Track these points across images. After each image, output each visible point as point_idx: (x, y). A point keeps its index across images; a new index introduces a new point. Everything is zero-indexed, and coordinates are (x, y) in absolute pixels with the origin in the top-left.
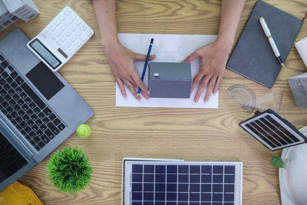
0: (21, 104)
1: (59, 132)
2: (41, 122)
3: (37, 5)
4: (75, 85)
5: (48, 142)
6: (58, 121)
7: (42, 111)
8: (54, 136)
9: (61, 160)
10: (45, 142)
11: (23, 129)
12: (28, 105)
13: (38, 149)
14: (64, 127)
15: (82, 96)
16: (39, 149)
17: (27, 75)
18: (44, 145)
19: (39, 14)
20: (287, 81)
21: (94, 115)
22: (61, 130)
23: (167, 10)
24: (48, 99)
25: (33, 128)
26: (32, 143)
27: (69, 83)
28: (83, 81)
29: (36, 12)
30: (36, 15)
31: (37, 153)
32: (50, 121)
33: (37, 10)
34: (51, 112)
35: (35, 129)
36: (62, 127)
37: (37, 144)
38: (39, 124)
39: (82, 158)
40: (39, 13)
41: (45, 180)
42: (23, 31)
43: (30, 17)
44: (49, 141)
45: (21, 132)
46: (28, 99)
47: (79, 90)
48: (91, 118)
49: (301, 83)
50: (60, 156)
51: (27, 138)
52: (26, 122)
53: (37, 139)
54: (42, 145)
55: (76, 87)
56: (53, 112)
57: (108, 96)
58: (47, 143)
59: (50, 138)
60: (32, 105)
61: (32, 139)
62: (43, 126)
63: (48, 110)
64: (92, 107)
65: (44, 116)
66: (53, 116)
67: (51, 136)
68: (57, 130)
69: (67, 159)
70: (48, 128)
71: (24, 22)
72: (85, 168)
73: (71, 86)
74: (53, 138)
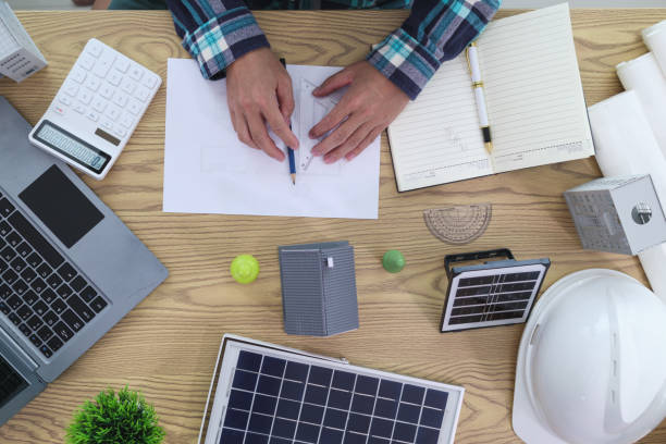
0: (8, 257)
1: (93, 316)
2: (54, 296)
3: (42, 46)
4: (128, 215)
5: (69, 338)
6: (90, 292)
7: (55, 271)
8: (83, 325)
9: (95, 421)
10: (63, 337)
11: (15, 312)
12: (24, 259)
13: (48, 354)
14: (104, 304)
15: (142, 237)
16: (51, 354)
17: (21, 196)
18: (62, 344)
19: (46, 67)
20: (562, 197)
21: (169, 276)
22: (98, 311)
23: (317, 56)
24: (69, 245)
25: (36, 308)
26: (35, 341)
27: (114, 211)
28: (143, 206)
29: (41, 62)
30: (41, 67)
31: (46, 361)
32: (74, 292)
33: (42, 58)
34: (74, 273)
35: (40, 311)
36: (101, 304)
37: (45, 343)
38: (49, 299)
39: (140, 411)
40: (47, 62)
41: (65, 419)
42: (11, 103)
43: (28, 73)
44: (71, 335)
45: (10, 317)
46: (23, 248)
47: (134, 225)
48: (163, 283)
49: (588, 200)
50: (94, 412)
51: (24, 330)
52: (20, 297)
53: (44, 333)
54: (56, 345)
55: (128, 219)
56: (79, 273)
57: (197, 236)
58: (66, 340)
59: (74, 329)
60: (34, 259)
61: (34, 333)
62: (58, 305)
63: (68, 270)
64: (164, 261)
65: (60, 282)
66: (80, 282)
67: (77, 326)
68: (89, 312)
69: (108, 416)
70: (69, 307)
71: (14, 82)
72: (149, 431)
73: (119, 217)
74: (80, 328)
